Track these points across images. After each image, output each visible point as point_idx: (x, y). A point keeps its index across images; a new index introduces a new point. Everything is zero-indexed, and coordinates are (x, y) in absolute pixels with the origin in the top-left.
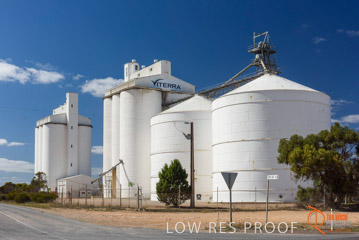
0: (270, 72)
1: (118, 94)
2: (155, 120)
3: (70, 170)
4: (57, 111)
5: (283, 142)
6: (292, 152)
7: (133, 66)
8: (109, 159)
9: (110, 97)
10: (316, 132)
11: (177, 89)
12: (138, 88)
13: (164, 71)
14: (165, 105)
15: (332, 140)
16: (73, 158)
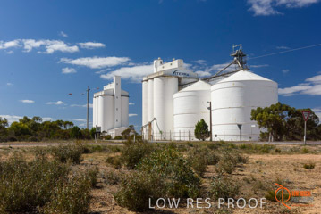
0: (244, 69)
1: (153, 79)
2: (176, 95)
3: (116, 124)
4: (107, 88)
5: (253, 111)
6: (258, 115)
7: (159, 62)
8: (147, 117)
9: (147, 81)
10: (269, 106)
11: (187, 76)
12: (165, 76)
13: (180, 66)
14: (181, 86)
15: (276, 110)
16: (118, 117)
